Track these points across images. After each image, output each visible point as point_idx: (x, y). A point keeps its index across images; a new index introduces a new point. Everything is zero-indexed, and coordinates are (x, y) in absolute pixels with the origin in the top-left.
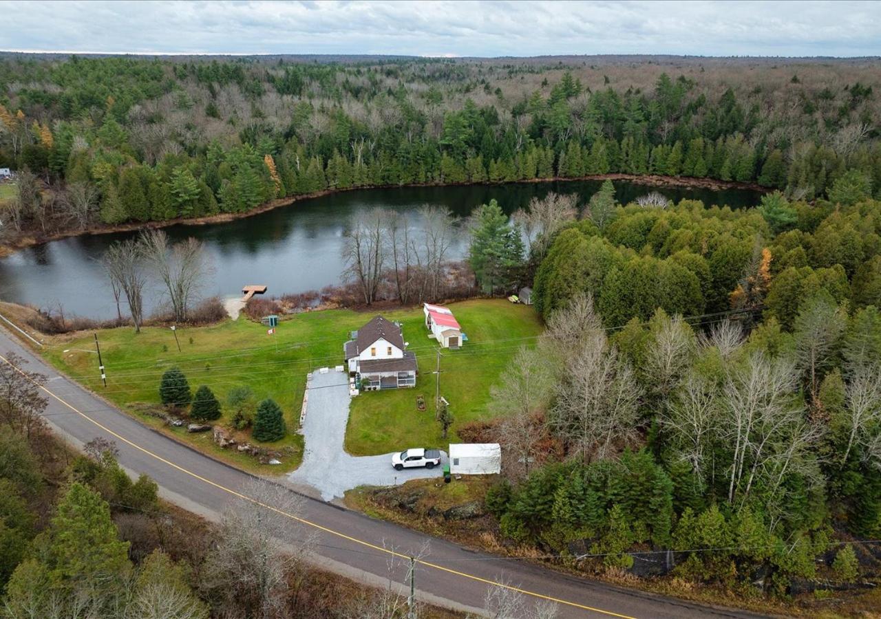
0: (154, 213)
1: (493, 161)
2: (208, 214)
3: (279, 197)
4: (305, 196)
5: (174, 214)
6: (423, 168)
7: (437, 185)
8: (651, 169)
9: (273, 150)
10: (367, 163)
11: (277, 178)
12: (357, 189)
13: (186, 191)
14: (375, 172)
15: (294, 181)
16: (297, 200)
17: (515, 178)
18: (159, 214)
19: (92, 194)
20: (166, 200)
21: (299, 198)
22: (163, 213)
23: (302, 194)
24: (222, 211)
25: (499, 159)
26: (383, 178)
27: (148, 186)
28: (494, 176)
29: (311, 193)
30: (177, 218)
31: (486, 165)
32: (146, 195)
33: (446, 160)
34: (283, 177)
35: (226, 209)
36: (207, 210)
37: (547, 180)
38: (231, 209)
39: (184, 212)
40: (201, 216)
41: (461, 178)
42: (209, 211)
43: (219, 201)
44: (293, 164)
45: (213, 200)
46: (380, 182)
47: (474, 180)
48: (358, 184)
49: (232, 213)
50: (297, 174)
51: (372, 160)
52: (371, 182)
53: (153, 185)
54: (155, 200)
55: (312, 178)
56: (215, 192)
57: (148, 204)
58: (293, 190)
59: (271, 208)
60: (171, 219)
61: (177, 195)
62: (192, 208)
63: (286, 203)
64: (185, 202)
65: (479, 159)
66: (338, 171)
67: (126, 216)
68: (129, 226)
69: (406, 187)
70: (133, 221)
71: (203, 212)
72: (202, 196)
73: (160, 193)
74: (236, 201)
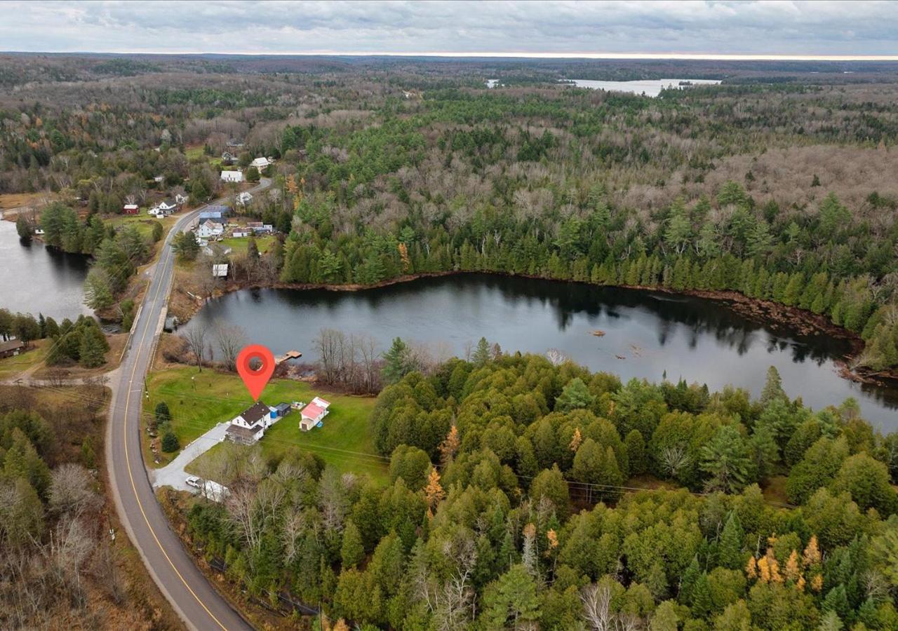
0: (310, 278)
1: (596, 265)
3: (405, 273)
4: (429, 275)
5: (322, 281)
6: (533, 263)
7: (544, 278)
8: (766, 295)
9: (411, 238)
10: (489, 253)
11: (407, 260)
12: (476, 273)
13: (331, 267)
14: (494, 260)
15: (422, 263)
16: (420, 278)
17: (614, 283)
19: (277, 262)
20: (318, 271)
21: (424, 275)
22: (316, 279)
23: (427, 273)
24: (354, 283)
25: (602, 265)
26: (498, 267)
27: (309, 261)
28: (594, 279)
29: (433, 273)
30: (324, 283)
31: (590, 268)
32: (308, 266)
33: (555, 259)
35: (356, 281)
36: (345, 280)
37: (649, 288)
38: (360, 282)
39: (328, 280)
40: (340, 284)
41: (564, 276)
42: (347, 282)
43: (353, 275)
44: (424, 250)
45: (349, 274)
46: (495, 269)
47: (576, 278)
48: (478, 268)
49: (361, 285)
50: (425, 257)
51: (493, 250)
52: (489, 268)
53: (313, 261)
54: (312, 270)
55: (437, 262)
56: (353, 269)
57: (307, 272)
58: (420, 269)
59: (393, 283)
61: (325, 269)
62: (333, 278)
63: (409, 280)
64: (328, 276)
65: (585, 261)
67: (292, 278)
68: (294, 285)
69: (516, 275)
70: (295, 281)
71: (342, 282)
72: (344, 270)
73: (315, 266)
74: (364, 277)
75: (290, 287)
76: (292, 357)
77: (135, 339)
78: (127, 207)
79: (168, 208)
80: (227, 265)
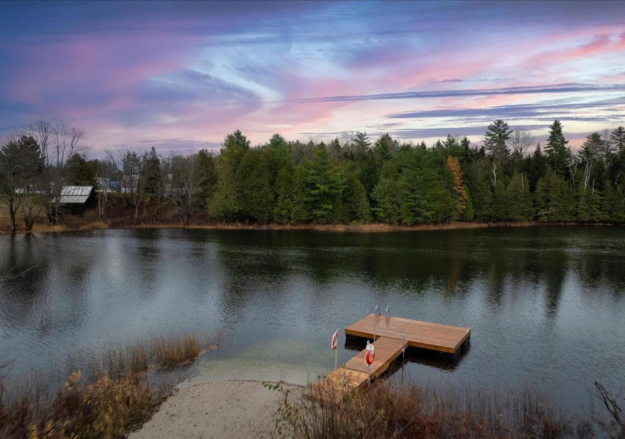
0: (276, 210)
5: (304, 216)
10: (600, 187)
11: (462, 190)
13: (327, 181)
15: (488, 200)
18: (284, 212)
20: (296, 193)
21: (493, 225)
22: (289, 211)
23: (499, 220)
24: (375, 219)
27: (277, 173)
29: (511, 220)
30: (308, 222)
32: (272, 183)
34: (472, 191)
35: (382, 215)
36: (354, 216)
38: (389, 216)
39: (319, 213)
40: (343, 222)
42: (357, 218)
43: (373, 203)
44: (488, 178)
45: (364, 201)
49: (390, 223)
50: (493, 189)
51: (608, 183)
52: (607, 217)
53: (283, 171)
54: (282, 191)
55: (514, 199)
56: (370, 190)
57: (271, 196)
58: (485, 212)
60: (300, 222)
61: (312, 185)
62: (331, 207)
66: (552, 195)
67: (237, 208)
68: (239, 225)
70: (241, 217)
72: (350, 195)
73: (290, 182)
74: (399, 206)
75: (231, 227)
80: (90, 188)
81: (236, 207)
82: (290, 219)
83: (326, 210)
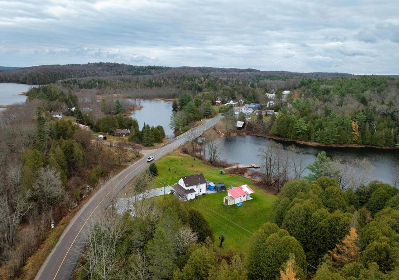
0: (288, 135)
2: (310, 141)
3: (355, 142)
5: (294, 137)
9: (363, 120)
11: (357, 133)
13: (301, 128)
15: (369, 137)
16: (366, 147)
18: (289, 135)
20: (293, 131)
21: (368, 146)
22: (291, 136)
23: (373, 145)
24: (315, 141)
27: (289, 124)
30: (295, 139)
32: (287, 127)
34: (362, 134)
35: (317, 140)
36: (309, 139)
38: (319, 141)
39: (298, 137)
40: (306, 141)
42: (310, 140)
43: (316, 136)
44: (372, 129)
45: (313, 135)
49: (319, 143)
50: (372, 134)
53: (291, 124)
54: (289, 129)
55: (381, 138)
56: (316, 132)
57: (287, 131)
58: (367, 142)
60: (293, 139)
61: (297, 129)
62: (302, 136)
63: (357, 147)
64: (299, 134)
68: (277, 137)
70: (279, 135)
71: (307, 139)
72: (310, 133)
73: (292, 127)
74: (323, 138)
76: (253, 167)
77: (176, 141)
78: (217, 102)
79: (233, 103)
80: (243, 122)
81: (276, 133)
82: (291, 138)
83: (300, 137)
